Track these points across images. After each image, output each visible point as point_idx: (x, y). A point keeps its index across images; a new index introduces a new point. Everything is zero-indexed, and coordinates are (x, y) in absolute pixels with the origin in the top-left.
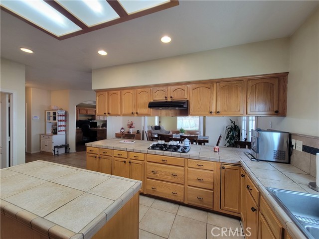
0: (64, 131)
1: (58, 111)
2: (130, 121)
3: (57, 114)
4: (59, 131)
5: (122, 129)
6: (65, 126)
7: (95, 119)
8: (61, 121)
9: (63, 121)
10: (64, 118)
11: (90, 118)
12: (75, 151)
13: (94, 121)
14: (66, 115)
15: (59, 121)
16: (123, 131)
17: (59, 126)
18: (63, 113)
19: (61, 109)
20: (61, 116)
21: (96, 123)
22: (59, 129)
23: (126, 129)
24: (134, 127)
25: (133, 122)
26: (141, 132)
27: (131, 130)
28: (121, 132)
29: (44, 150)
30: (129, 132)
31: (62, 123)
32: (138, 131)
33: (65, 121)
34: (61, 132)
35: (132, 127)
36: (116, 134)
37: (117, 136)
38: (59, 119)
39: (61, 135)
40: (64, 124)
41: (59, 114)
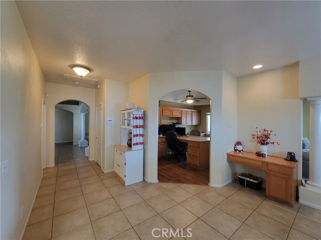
0: (141, 143)
1: (133, 110)
2: (261, 128)
3: (132, 116)
4: (134, 145)
5: (239, 143)
6: (142, 135)
7: (180, 123)
8: (137, 127)
9: (140, 127)
10: (140, 122)
11: (175, 121)
13: (181, 126)
14: (144, 117)
15: (134, 127)
16: (239, 148)
17: (134, 136)
18: (140, 114)
19: (138, 109)
20: (137, 118)
21: (184, 129)
22: (134, 140)
23: (251, 146)
24: (273, 143)
25: (269, 132)
26: (299, 158)
27: (264, 149)
28: (237, 150)
29: (117, 172)
30: (259, 154)
31: (140, 131)
32: (290, 154)
33: (143, 127)
34: (136, 146)
35: (267, 143)
36: (229, 155)
37: (231, 159)
38: (135, 125)
39: (137, 151)
40: (141, 133)
41: (135, 116)
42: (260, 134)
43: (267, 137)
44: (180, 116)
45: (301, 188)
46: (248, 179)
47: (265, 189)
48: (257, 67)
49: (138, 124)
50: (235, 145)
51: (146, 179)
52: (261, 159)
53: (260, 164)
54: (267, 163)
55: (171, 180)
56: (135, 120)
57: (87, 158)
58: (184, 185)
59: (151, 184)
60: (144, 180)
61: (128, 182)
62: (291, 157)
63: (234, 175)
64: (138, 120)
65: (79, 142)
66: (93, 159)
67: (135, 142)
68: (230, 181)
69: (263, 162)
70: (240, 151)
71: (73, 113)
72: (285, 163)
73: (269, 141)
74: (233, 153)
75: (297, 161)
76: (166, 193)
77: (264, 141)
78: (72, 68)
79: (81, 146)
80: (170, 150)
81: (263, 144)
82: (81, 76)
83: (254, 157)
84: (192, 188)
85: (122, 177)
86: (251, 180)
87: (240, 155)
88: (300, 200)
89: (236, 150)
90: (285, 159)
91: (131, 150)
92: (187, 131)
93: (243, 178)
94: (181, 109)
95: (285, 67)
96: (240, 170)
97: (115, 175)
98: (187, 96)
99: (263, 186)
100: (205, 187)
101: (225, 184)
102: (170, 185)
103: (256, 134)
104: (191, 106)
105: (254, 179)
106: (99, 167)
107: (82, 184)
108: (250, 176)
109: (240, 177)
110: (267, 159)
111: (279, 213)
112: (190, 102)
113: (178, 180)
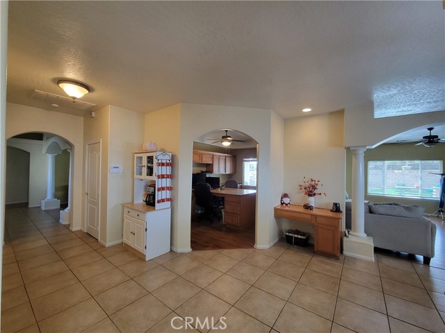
0: (168, 200)
1: (158, 153)
3: (155, 161)
4: (159, 202)
5: (285, 196)
6: (170, 189)
7: (211, 172)
8: (163, 176)
9: (168, 176)
10: (166, 170)
11: (204, 169)
12: (189, 249)
13: (212, 176)
14: (172, 164)
15: (159, 177)
16: (286, 200)
17: (159, 190)
18: (166, 158)
19: (164, 151)
20: (163, 164)
21: (218, 179)
22: (159, 196)
23: (298, 199)
24: (320, 194)
25: (316, 182)
26: (343, 209)
27: (312, 201)
28: (284, 203)
29: (130, 243)
30: (307, 207)
31: (166, 183)
32: (335, 204)
33: (171, 176)
34: (162, 203)
35: (315, 194)
36: (276, 210)
37: (279, 215)
38: (160, 174)
39: (162, 210)
40: (168, 186)
41: (160, 161)
42: (307, 185)
43: (314, 187)
44: (211, 162)
45: (345, 239)
46: (296, 236)
47: (312, 246)
48: (307, 110)
49: (164, 173)
50: (282, 198)
51: (174, 249)
52: (308, 211)
53: (309, 217)
54: (316, 216)
55: (207, 246)
56: (160, 167)
57: (68, 227)
58: (226, 250)
59: (182, 254)
60: (171, 251)
61: (149, 255)
62: (336, 208)
63: (280, 233)
64: (164, 167)
65: (43, 202)
66: (79, 228)
67: (160, 198)
68: (277, 240)
69: (312, 215)
70: (287, 205)
71: (29, 153)
72: (331, 214)
73: (316, 191)
74: (279, 207)
75: (341, 212)
76: (206, 263)
77: (311, 192)
78: (58, 83)
79: (47, 209)
80: (199, 208)
81: (310, 195)
82: (74, 98)
83: (302, 210)
84: (236, 253)
85: (140, 249)
86: (299, 237)
87: (287, 208)
88: (344, 252)
89: (282, 204)
90: (331, 211)
91: (154, 209)
92: (222, 182)
93: (290, 235)
94: (212, 153)
95: (332, 113)
96: (286, 226)
97: (125, 249)
98: (223, 137)
99: (310, 242)
100: (250, 251)
101: (272, 244)
102: (209, 253)
103: (303, 184)
104: (228, 149)
105: (302, 235)
106: (94, 240)
107: (71, 268)
108: (297, 232)
109: (287, 234)
110: (315, 212)
111: (328, 267)
112: (226, 144)
113: (217, 246)
